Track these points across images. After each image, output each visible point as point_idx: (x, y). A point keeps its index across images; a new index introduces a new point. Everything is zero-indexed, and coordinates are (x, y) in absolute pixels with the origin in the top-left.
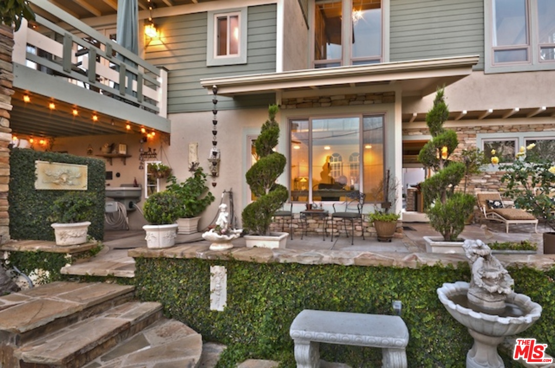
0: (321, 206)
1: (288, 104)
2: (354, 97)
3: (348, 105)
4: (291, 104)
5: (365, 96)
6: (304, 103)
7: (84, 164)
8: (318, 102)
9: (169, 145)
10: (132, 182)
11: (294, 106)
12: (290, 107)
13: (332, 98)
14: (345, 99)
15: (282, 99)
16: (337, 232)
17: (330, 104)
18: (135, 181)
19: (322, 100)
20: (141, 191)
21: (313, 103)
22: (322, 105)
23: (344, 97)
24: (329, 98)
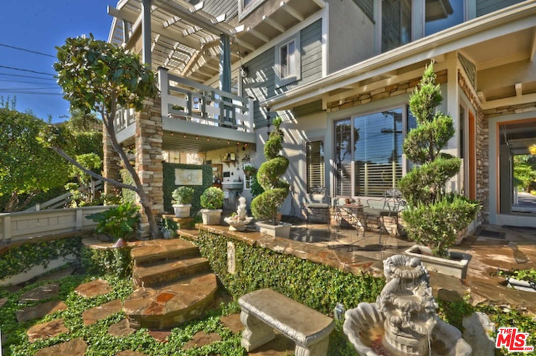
0: (359, 201)
1: (332, 107)
2: (395, 87)
3: (390, 97)
4: (335, 107)
5: (408, 83)
6: (345, 103)
7: (200, 169)
8: (358, 100)
9: (256, 151)
10: (238, 179)
11: (337, 108)
12: (334, 110)
13: (372, 94)
14: (385, 92)
15: (327, 104)
16: (378, 228)
17: (370, 100)
18: (239, 178)
19: (362, 97)
20: (242, 185)
21: (353, 102)
22: (363, 102)
23: (384, 90)
24: (369, 94)
